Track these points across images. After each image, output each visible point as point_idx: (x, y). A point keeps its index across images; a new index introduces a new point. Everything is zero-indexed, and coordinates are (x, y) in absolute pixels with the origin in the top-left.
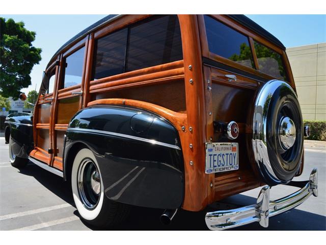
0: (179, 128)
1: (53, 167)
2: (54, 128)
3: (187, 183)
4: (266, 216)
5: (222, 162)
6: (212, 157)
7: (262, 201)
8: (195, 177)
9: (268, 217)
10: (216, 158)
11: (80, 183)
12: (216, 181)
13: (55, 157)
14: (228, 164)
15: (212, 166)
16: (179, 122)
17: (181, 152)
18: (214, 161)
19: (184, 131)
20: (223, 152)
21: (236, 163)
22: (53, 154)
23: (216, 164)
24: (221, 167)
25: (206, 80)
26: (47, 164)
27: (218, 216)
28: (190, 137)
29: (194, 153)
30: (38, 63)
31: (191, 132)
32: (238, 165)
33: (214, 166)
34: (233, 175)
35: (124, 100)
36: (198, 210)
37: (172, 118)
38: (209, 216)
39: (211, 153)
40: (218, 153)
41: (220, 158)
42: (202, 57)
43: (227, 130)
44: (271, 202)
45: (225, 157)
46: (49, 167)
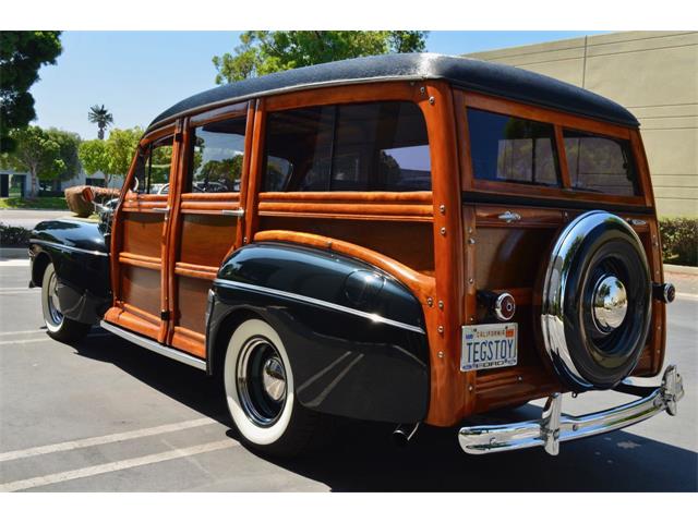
0: (423, 299)
1: (171, 347)
2: (174, 269)
3: (433, 385)
4: (555, 439)
5: (488, 354)
6: (472, 346)
7: (550, 416)
8: (445, 376)
9: (557, 441)
10: (478, 348)
11: (242, 380)
12: (478, 382)
13: (177, 328)
14: (499, 357)
15: (472, 360)
16: (423, 292)
17: (426, 336)
18: (475, 352)
19: (431, 306)
20: (489, 339)
21: (512, 355)
22: (171, 322)
23: (478, 357)
24: (487, 361)
25: (466, 228)
26: (156, 341)
27: (479, 433)
28: (441, 317)
29: (445, 340)
30: (53, 62)
31: (442, 308)
32: (516, 358)
33: (475, 361)
34: (510, 373)
35: (329, 240)
36: (449, 425)
37: (413, 283)
38: (466, 434)
39: (470, 341)
40: (481, 340)
41: (486, 349)
42: (462, 192)
43: (495, 306)
44: (563, 415)
45: (493, 347)
46: (161, 347)
